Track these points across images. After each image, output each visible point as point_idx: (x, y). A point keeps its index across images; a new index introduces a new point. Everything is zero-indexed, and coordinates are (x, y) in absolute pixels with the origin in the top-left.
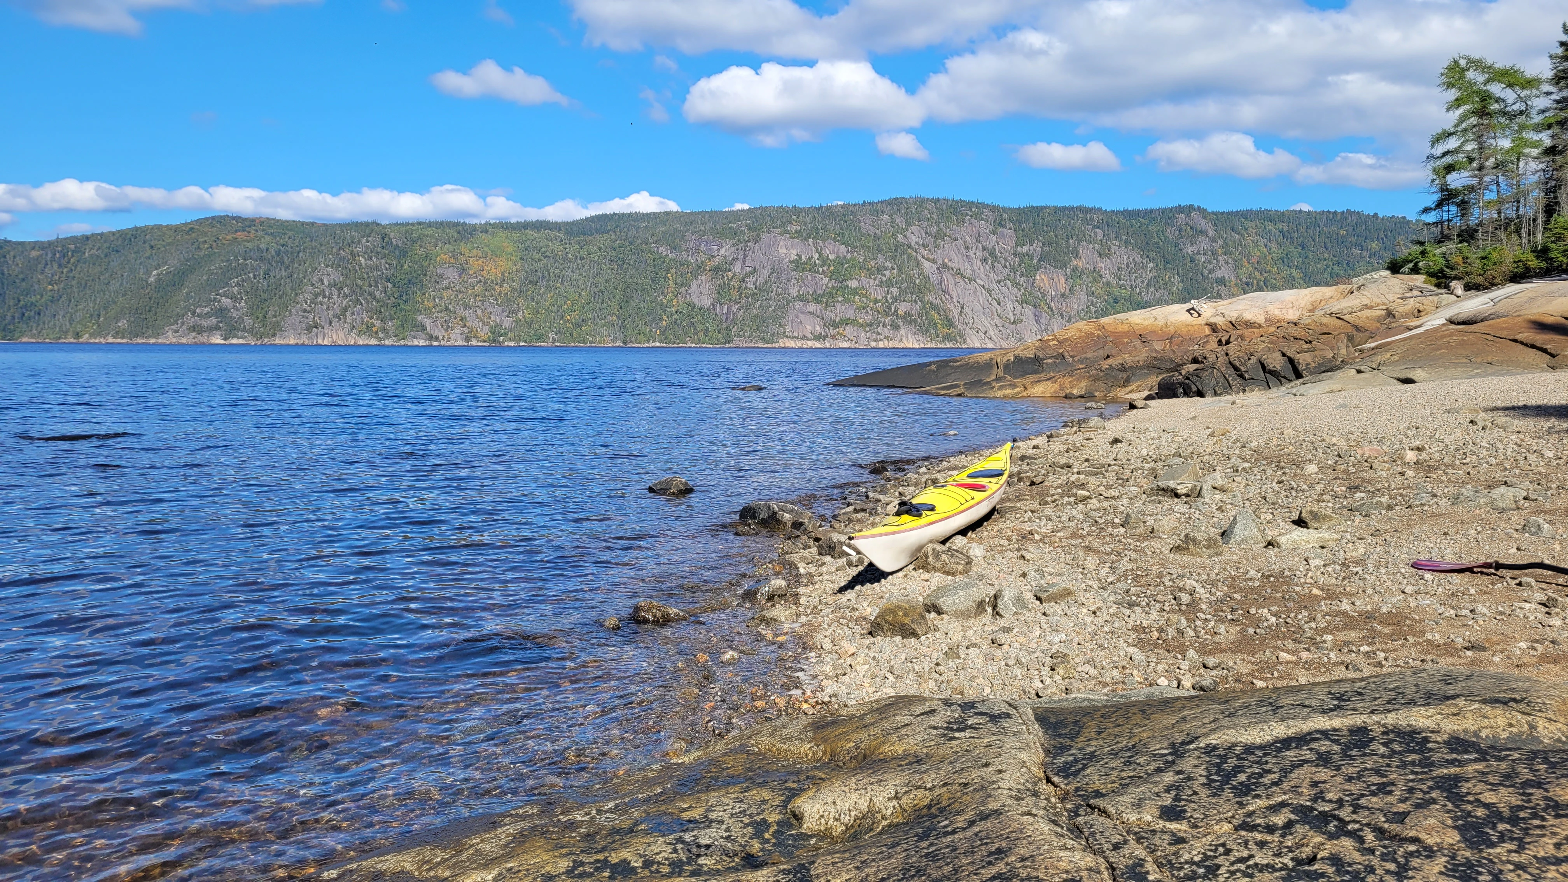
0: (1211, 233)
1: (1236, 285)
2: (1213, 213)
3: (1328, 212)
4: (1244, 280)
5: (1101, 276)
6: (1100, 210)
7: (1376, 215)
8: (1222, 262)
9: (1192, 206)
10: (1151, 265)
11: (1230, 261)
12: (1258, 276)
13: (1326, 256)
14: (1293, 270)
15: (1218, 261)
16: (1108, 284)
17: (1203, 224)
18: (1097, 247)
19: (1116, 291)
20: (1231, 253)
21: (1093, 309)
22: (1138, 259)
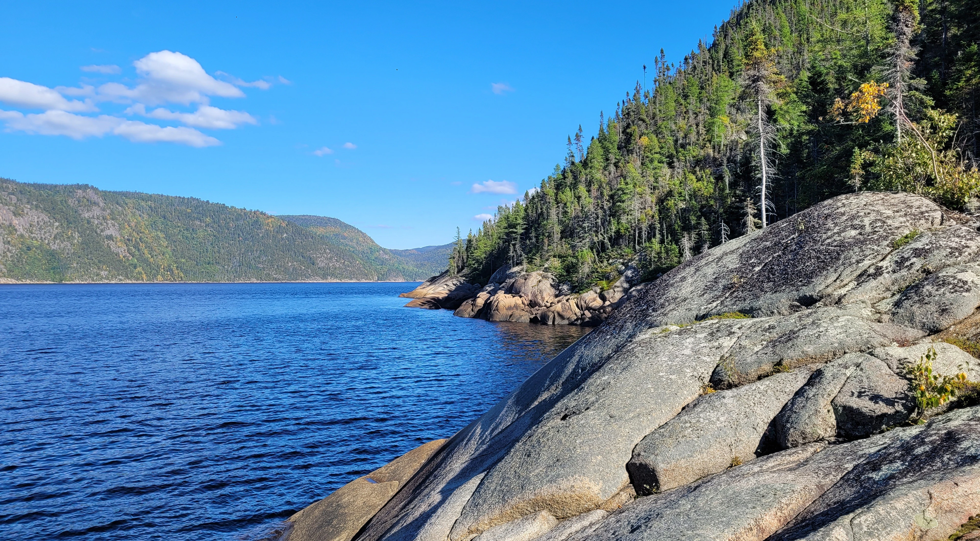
0: (101, 204)
1: (121, 240)
2: (103, 191)
3: (179, 197)
4: (126, 237)
5: (16, 230)
6: (13, 181)
7: (208, 202)
8: (110, 225)
9: (87, 185)
10: (57, 224)
11: (116, 224)
12: (136, 235)
13: (179, 224)
14: (159, 233)
15: (107, 224)
16: (22, 236)
17: (95, 198)
18: (12, 208)
19: (28, 242)
20: (116, 219)
21: (9, 255)
22: (46, 219)
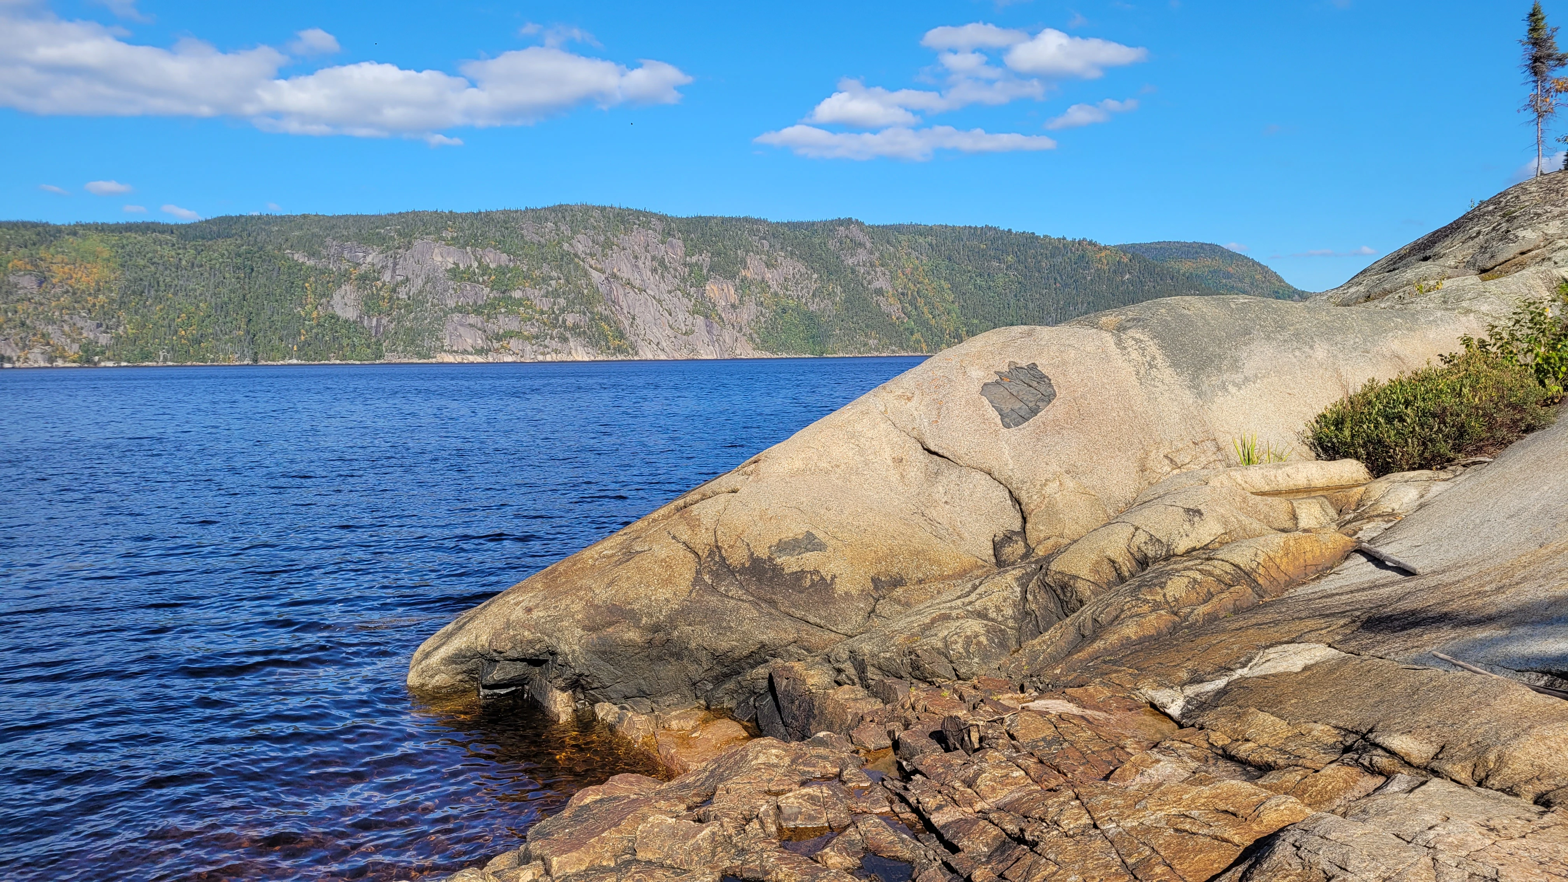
0: (868, 245)
1: (893, 295)
2: (869, 226)
3: (970, 227)
4: (900, 290)
5: (769, 286)
6: (765, 221)
7: (1010, 231)
8: (879, 274)
9: (850, 219)
10: (815, 276)
11: (887, 272)
12: (912, 287)
13: (970, 268)
14: (942, 282)
15: (876, 272)
16: (776, 294)
17: (861, 237)
18: (764, 257)
19: (783, 302)
20: (887, 264)
21: (763, 320)
22: (803, 270)
